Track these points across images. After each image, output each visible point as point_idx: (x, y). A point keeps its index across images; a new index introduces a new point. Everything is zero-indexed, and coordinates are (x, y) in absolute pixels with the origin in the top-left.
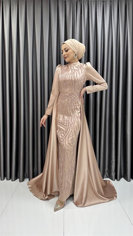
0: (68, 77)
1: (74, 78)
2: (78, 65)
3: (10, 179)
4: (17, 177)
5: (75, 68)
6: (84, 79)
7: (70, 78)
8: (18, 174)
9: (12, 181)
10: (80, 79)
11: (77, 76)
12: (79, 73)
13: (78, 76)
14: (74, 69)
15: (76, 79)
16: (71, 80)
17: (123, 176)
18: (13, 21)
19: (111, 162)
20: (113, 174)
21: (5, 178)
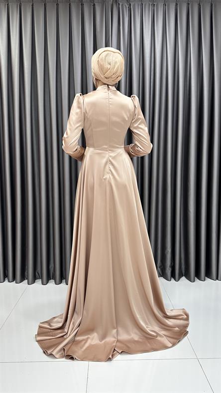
8: (26, 273)
9: (16, 283)
17: (184, 274)
18: (13, 37)
19: (166, 253)
20: (169, 271)
21: (6, 279)
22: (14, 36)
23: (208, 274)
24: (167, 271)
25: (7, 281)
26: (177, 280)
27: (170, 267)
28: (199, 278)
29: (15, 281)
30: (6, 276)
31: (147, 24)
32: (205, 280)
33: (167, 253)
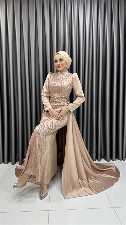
0: (56, 84)
1: (61, 85)
2: (66, 75)
5: (64, 77)
6: (70, 87)
7: (58, 85)
8: (10, 158)
10: (67, 86)
12: (66, 81)
13: (65, 83)
14: (62, 78)
15: (63, 86)
16: (59, 86)
17: (103, 157)
20: (94, 155)
23: (117, 157)
24: (93, 156)
26: (99, 160)
27: (95, 153)
28: (112, 159)
29: (4, 163)
31: (81, 10)
32: (115, 160)
33: (93, 145)
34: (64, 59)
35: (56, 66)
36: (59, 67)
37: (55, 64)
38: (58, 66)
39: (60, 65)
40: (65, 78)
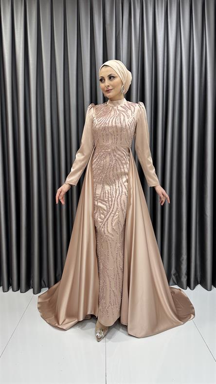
0: (111, 121)
1: (121, 124)
3: (18, 290)
4: (28, 286)
7: (114, 124)
8: (31, 281)
9: (21, 292)
10: (130, 125)
11: (124, 120)
12: (128, 116)
14: (118, 110)
15: (124, 126)
16: (116, 126)
17: (199, 282)
18: (17, 30)
19: (181, 260)
20: (184, 279)
21: (10, 287)
22: (19, 29)
24: (182, 279)
25: (11, 290)
26: (192, 288)
27: (186, 274)
29: (19, 291)
30: (10, 284)
33: (183, 260)
34: (116, 75)
35: (103, 89)
36: (108, 91)
37: (102, 85)
38: (106, 89)
39: (110, 88)
40: (124, 110)
